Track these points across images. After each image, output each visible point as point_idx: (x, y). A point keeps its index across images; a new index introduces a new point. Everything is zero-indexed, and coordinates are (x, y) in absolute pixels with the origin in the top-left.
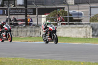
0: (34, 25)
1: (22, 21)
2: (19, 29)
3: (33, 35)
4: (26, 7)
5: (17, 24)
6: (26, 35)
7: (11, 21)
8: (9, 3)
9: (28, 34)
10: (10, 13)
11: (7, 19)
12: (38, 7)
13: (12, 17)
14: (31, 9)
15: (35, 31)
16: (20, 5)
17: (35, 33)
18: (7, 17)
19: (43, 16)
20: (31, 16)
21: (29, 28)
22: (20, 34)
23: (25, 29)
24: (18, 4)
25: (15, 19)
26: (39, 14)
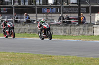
0: (87, 24)
1: (75, 19)
2: (72, 28)
3: (86, 34)
4: (79, 5)
5: (70, 22)
6: (79, 33)
7: (64, 19)
8: (62, 2)
9: (81, 32)
10: (63, 11)
11: (60, 17)
12: (92, 6)
13: (65, 15)
14: (84, 7)
15: (88, 29)
16: (73, 3)
17: (88, 32)
18: (60, 15)
19: (96, 14)
20: (84, 15)
21: (81, 27)
22: (72, 32)
23: (78, 28)
24: (71, 2)
25: (68, 17)
26: (92, 12)
